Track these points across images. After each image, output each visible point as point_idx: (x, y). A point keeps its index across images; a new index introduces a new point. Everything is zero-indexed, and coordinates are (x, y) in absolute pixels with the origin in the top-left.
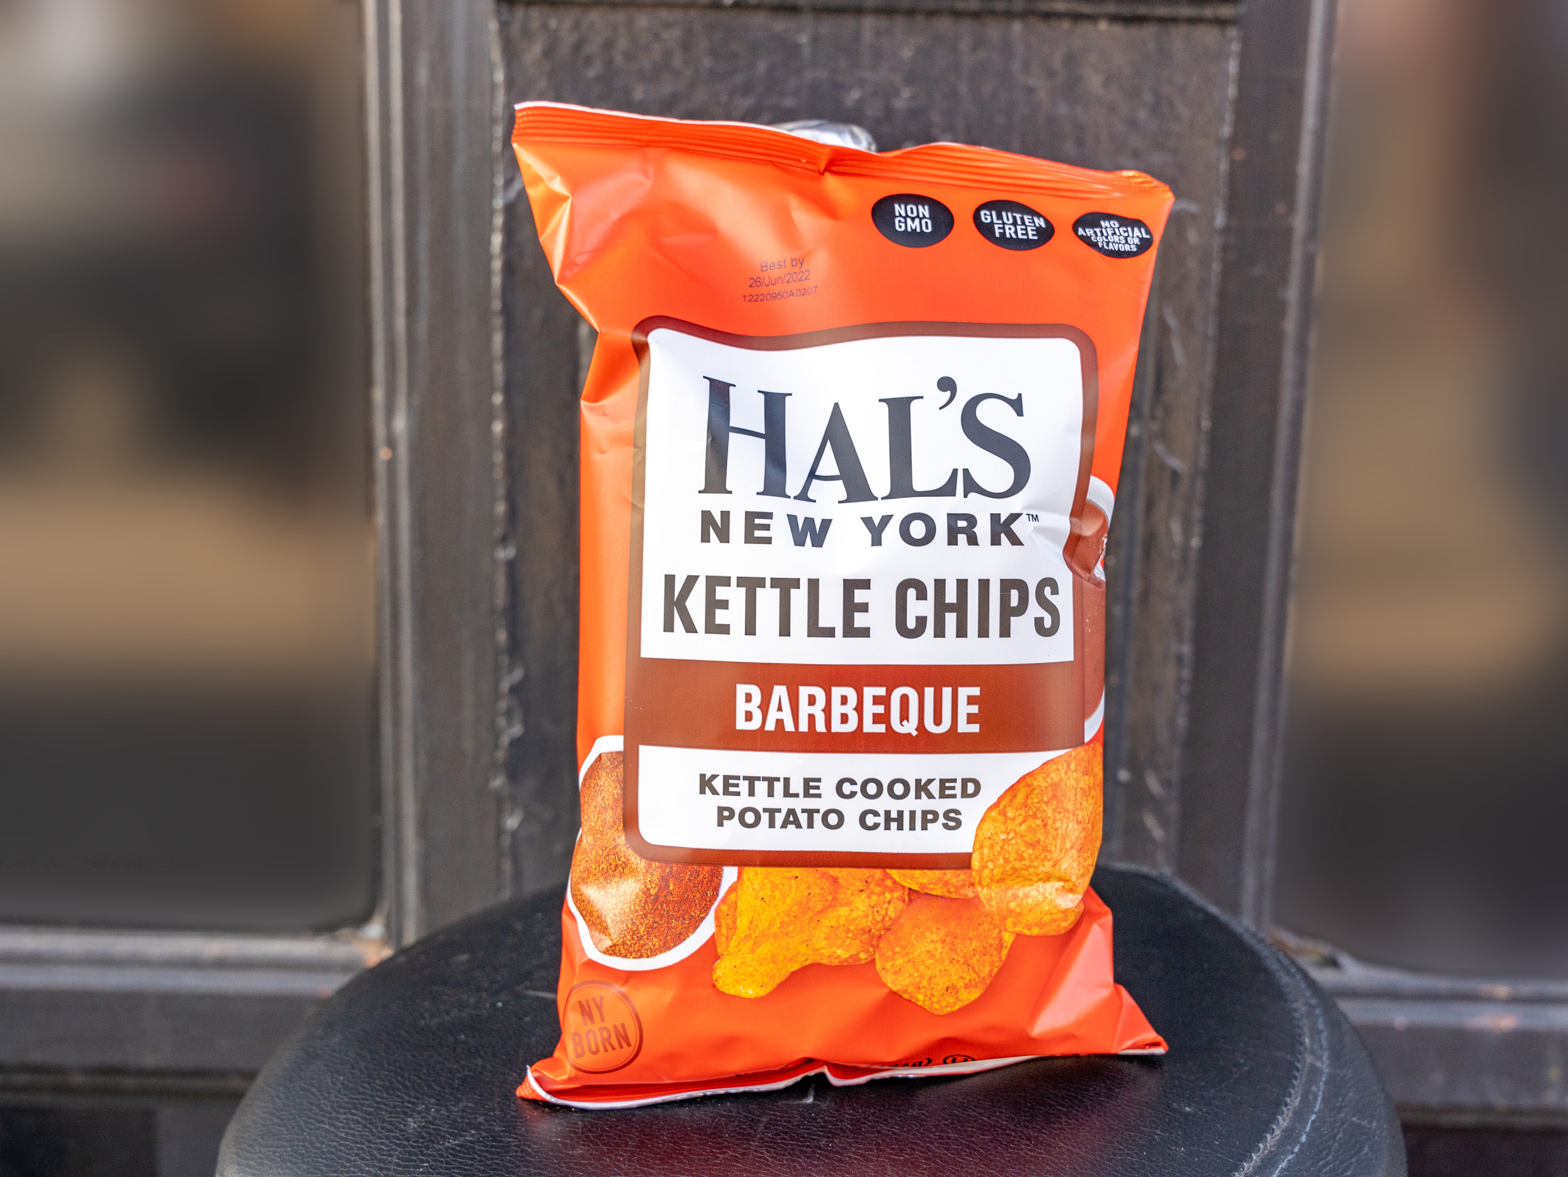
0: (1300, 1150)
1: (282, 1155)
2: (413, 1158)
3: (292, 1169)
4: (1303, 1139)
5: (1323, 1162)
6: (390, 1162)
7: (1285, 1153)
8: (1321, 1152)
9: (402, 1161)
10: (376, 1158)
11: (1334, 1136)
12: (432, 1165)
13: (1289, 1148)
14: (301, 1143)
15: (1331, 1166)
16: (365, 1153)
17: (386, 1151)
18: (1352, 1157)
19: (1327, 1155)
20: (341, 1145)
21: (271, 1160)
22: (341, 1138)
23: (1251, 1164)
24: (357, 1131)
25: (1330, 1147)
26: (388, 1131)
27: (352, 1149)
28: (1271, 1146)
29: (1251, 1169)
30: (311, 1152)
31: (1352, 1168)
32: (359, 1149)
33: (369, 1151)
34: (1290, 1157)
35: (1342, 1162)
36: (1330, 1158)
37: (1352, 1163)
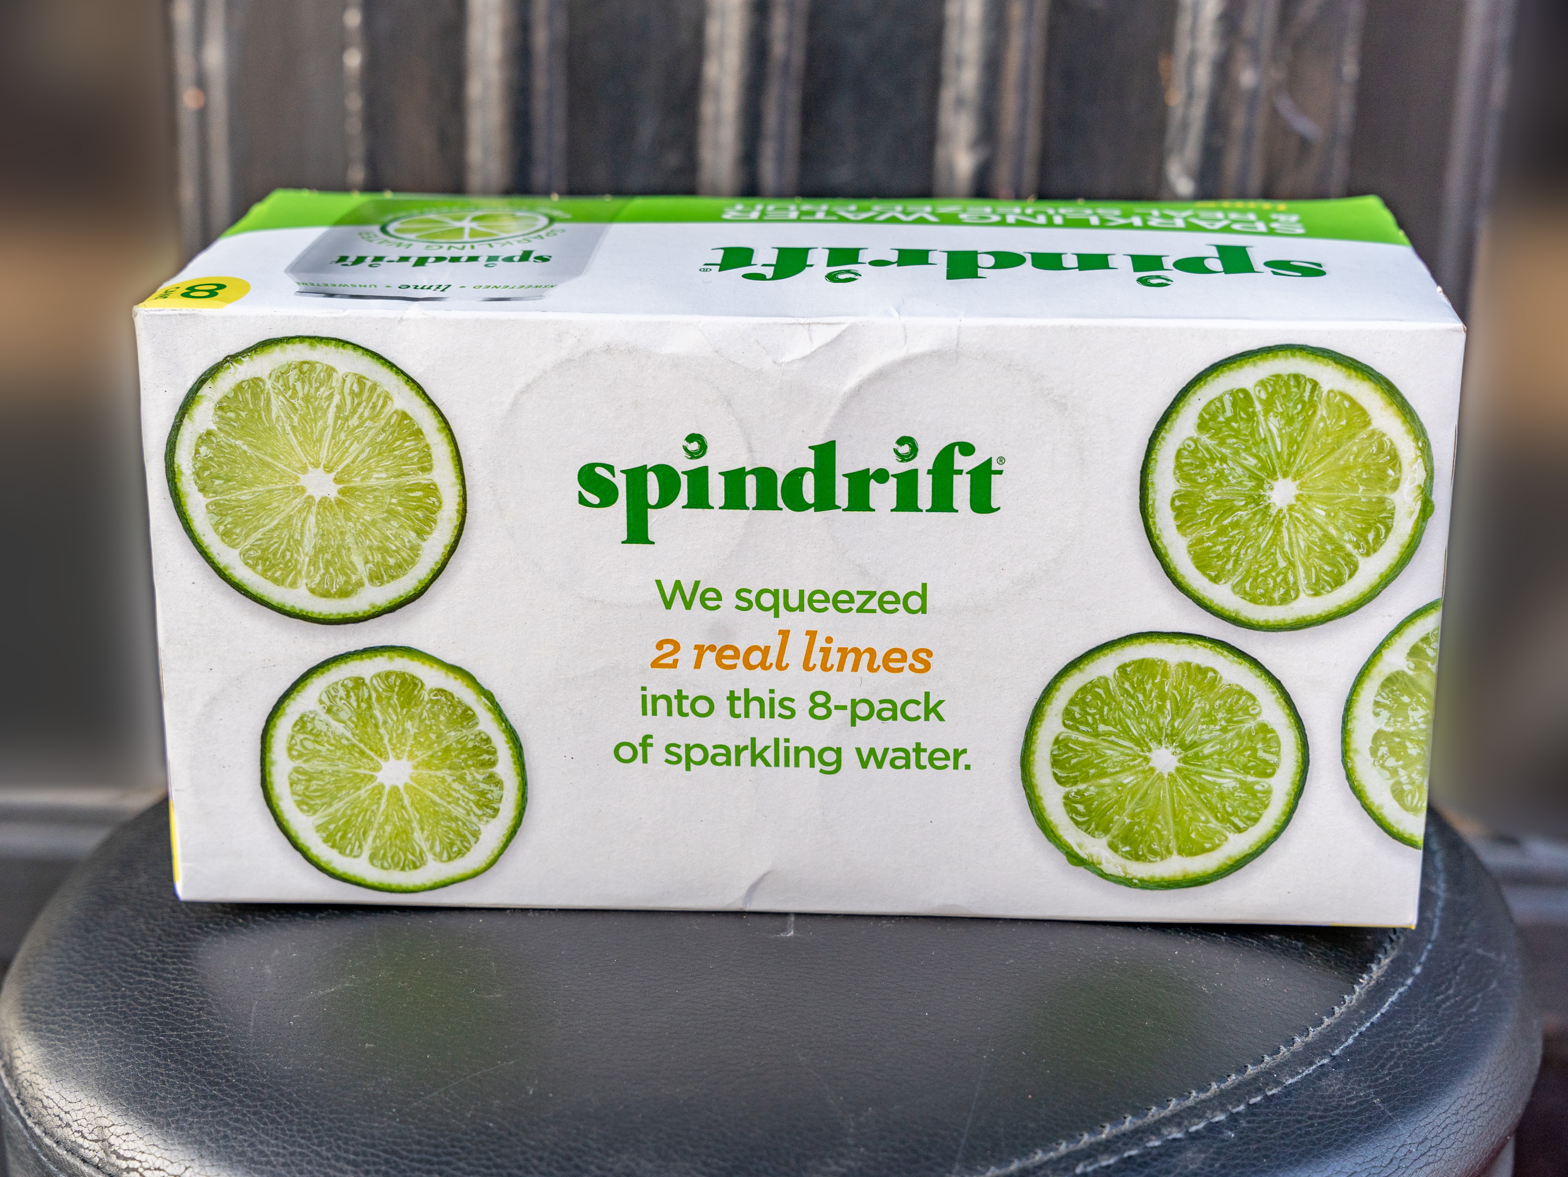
0: (1414, 983)
4: (1418, 970)
5: (1442, 997)
7: (1396, 985)
8: (1440, 985)
11: (1455, 969)
13: (1401, 980)
15: (1452, 1001)
18: (1477, 992)
19: (1448, 989)
23: (1354, 997)
25: (1450, 981)
28: (1378, 977)
29: (1354, 1001)
31: (1478, 1004)
34: (1401, 990)
35: (1466, 997)
36: (1451, 992)
37: (1477, 999)
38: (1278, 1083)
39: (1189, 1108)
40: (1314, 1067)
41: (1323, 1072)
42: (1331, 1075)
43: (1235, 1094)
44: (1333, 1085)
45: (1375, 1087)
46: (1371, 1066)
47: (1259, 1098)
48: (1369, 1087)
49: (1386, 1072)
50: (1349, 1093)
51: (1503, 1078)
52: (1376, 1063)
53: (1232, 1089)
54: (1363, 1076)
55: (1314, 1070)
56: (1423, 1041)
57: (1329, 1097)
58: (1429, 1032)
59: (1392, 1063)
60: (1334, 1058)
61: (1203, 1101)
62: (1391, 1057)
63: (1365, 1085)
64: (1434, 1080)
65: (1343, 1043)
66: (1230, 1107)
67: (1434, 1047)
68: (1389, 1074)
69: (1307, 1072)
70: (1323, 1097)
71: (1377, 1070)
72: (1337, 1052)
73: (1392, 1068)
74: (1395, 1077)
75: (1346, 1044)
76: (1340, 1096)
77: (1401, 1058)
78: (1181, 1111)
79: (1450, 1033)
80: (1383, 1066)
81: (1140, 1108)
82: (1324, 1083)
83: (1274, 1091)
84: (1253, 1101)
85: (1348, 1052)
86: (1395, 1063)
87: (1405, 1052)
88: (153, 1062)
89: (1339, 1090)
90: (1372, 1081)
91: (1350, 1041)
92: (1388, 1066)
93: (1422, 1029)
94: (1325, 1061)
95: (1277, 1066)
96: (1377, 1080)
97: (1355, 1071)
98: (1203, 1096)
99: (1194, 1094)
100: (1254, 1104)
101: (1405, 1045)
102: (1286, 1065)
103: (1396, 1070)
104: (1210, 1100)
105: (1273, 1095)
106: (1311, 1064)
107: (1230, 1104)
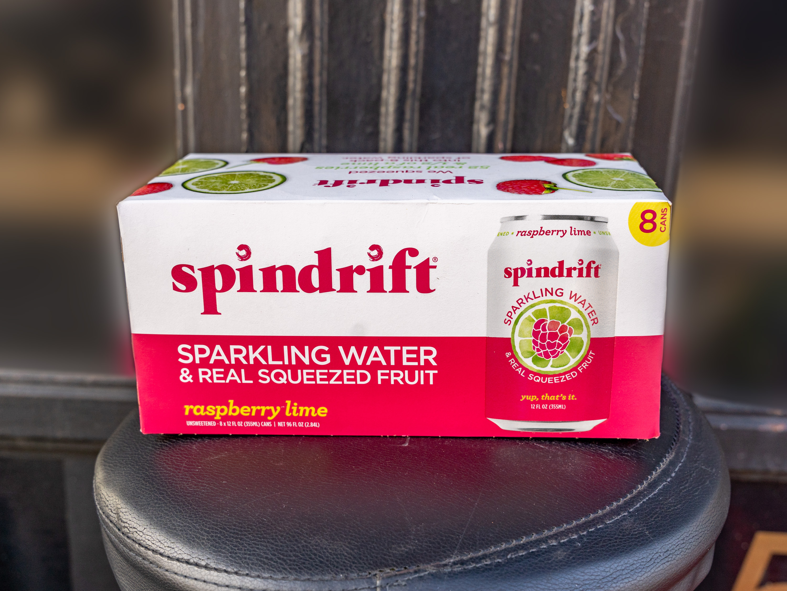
0: (671, 481)
1: (127, 461)
2: (193, 464)
3: (130, 468)
4: (673, 475)
5: (683, 487)
6: (181, 466)
7: (662, 481)
8: (682, 482)
9: (188, 466)
10: (174, 464)
11: (691, 475)
12: (203, 468)
13: (665, 479)
14: (137, 456)
15: (687, 489)
16: (169, 461)
17: (180, 461)
18: (699, 485)
19: (686, 484)
20: (157, 457)
21: (121, 464)
22: (157, 454)
24: (166, 451)
25: (687, 480)
26: (182, 451)
27: (162, 459)
28: (655, 478)
30: (142, 460)
31: (699, 491)
32: (166, 459)
33: (171, 461)
34: (665, 483)
35: (693, 488)
37: (699, 489)
38: (603, 522)
39: (562, 532)
40: (620, 516)
41: (624, 519)
42: (627, 520)
43: (583, 526)
44: (627, 524)
45: (647, 526)
46: (646, 516)
47: (593, 529)
48: (644, 526)
49: (653, 520)
50: (635, 528)
51: (707, 524)
52: (648, 515)
53: (582, 524)
54: (642, 521)
55: (620, 517)
56: (672, 506)
57: (626, 530)
58: (675, 503)
59: (656, 516)
60: (629, 512)
61: (569, 529)
62: (656, 513)
63: (643, 525)
64: (675, 524)
65: (635, 506)
66: (580, 532)
67: (676, 510)
68: (654, 521)
69: (616, 518)
70: (623, 530)
71: (649, 519)
72: (631, 510)
73: (655, 518)
74: (656, 522)
75: (636, 506)
76: (631, 530)
77: (661, 514)
78: (557, 533)
79: (684, 503)
80: (652, 517)
81: (540, 531)
82: (624, 523)
83: (601, 526)
84: (590, 530)
85: (637, 510)
86: (657, 516)
87: (662, 511)
88: (141, 483)
89: (630, 527)
90: (646, 524)
91: (638, 505)
92: (654, 517)
93: (672, 501)
94: (626, 514)
95: (604, 515)
96: (648, 523)
97: (639, 519)
98: (568, 527)
99: (565, 526)
100: (591, 531)
101: (663, 508)
102: (608, 515)
103: (657, 519)
104: (572, 528)
105: (600, 528)
106: (619, 515)
107: (580, 531)
